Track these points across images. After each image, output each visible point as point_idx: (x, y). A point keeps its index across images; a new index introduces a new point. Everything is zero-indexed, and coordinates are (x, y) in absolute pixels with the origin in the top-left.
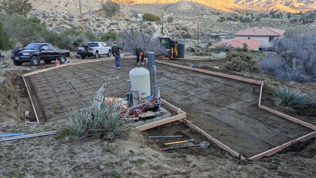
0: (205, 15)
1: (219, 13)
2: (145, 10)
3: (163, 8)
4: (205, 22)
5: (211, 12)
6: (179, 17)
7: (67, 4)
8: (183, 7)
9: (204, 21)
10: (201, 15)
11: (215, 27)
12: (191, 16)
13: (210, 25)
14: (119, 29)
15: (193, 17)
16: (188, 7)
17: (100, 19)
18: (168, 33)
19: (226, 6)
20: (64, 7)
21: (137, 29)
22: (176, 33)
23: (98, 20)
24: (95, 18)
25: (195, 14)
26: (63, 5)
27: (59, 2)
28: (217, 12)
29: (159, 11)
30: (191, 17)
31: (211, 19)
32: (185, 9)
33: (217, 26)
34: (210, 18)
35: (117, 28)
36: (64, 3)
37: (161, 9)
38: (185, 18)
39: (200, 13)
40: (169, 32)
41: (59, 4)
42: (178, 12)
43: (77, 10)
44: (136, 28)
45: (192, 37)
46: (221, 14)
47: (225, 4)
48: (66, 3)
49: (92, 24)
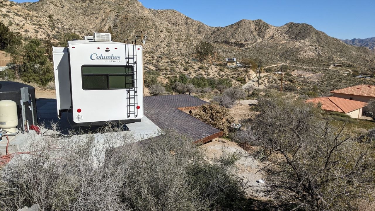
0: (332, 66)
1: (351, 65)
2: (256, 55)
3: (279, 54)
4: (330, 75)
5: (341, 63)
6: (297, 66)
7: (169, 44)
8: (304, 54)
9: (329, 73)
10: (326, 65)
11: (342, 82)
12: (312, 66)
13: (337, 79)
14: (209, 74)
15: (315, 68)
16: (311, 55)
17: (189, 62)
18: (266, 84)
19: (364, 57)
20: (165, 46)
21: (230, 75)
22: (277, 84)
23: (187, 63)
24: (185, 60)
25: (319, 64)
26: (165, 44)
27: (161, 42)
28: (349, 64)
29: (273, 58)
30: (312, 68)
31: (340, 72)
32: (307, 57)
33: (346, 81)
34: (339, 70)
35: (207, 73)
36: (166, 42)
37: (276, 55)
38: (305, 67)
39: (326, 63)
40: (269, 82)
41: (161, 43)
42: (297, 60)
43: (179, 51)
44: (228, 74)
45: (297, 91)
46: (354, 66)
47: (363, 55)
48: (168, 42)
49: (180, 66)
